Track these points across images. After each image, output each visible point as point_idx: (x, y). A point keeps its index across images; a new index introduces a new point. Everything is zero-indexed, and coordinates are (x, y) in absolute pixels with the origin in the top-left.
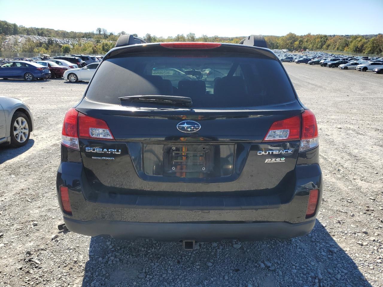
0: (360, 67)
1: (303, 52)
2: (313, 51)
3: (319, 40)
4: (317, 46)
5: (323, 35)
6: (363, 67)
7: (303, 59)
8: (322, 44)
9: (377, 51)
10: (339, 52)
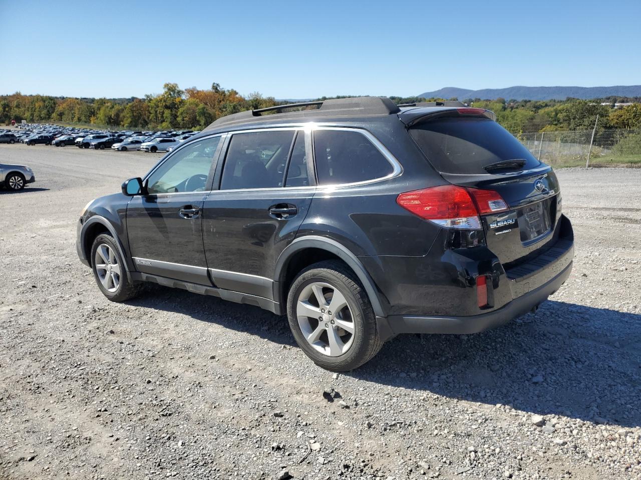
0: (147, 146)
1: (16, 125)
2: (34, 122)
3: (41, 104)
4: (40, 116)
5: (46, 97)
6: (150, 147)
7: (39, 137)
8: (48, 111)
9: (141, 123)
10: (82, 125)
